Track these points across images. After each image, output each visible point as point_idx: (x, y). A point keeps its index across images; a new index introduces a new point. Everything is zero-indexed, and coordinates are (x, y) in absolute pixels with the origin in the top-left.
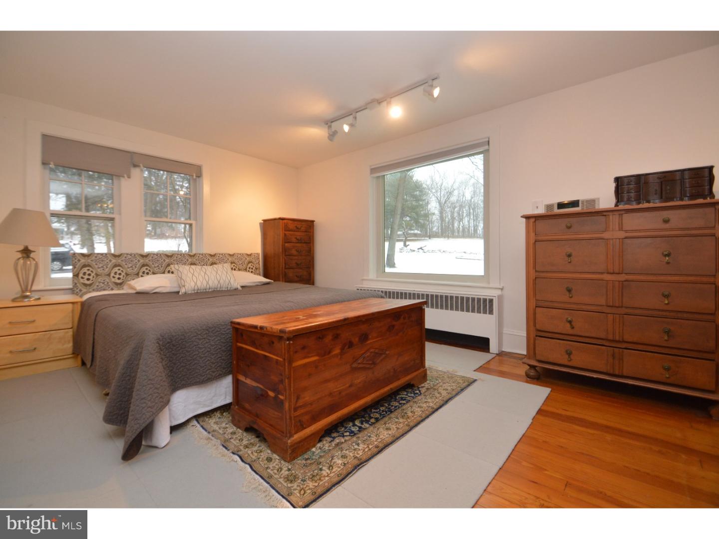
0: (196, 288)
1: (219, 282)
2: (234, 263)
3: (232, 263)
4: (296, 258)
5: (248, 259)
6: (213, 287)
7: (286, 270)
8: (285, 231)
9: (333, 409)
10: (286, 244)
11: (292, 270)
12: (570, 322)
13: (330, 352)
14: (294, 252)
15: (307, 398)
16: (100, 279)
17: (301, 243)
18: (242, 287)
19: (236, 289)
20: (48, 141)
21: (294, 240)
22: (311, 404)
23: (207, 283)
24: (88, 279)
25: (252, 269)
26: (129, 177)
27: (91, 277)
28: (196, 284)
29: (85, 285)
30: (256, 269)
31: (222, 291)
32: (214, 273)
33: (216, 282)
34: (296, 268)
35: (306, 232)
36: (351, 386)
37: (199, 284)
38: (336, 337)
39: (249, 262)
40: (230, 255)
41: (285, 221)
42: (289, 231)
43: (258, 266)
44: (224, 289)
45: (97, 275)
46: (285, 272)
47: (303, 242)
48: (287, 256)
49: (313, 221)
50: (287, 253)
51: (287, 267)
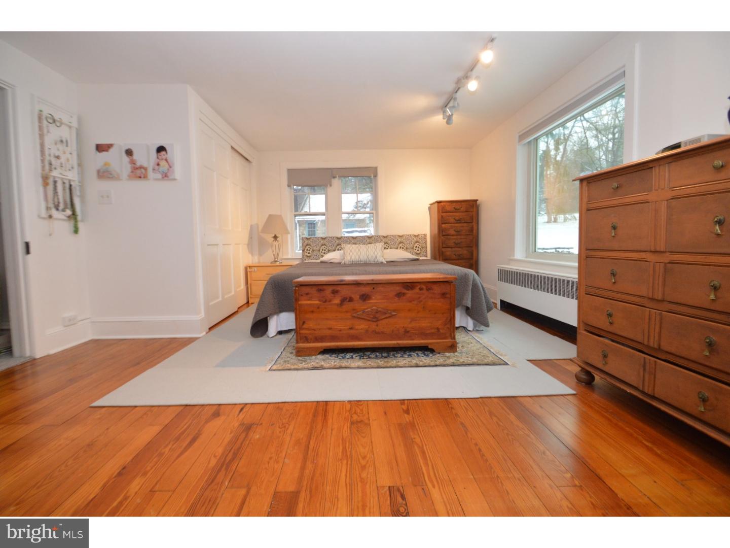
0: (351, 260)
1: (368, 257)
2: (387, 243)
3: (385, 243)
4: (455, 237)
5: (415, 239)
6: (355, 260)
7: (444, 250)
8: (442, 213)
9: (333, 338)
10: (443, 225)
11: (450, 249)
12: (610, 315)
13: (330, 301)
14: (452, 232)
15: (311, 325)
16: (315, 253)
17: (460, 223)
18: (387, 262)
19: (382, 263)
20: (291, 172)
21: (452, 220)
22: (314, 330)
23: (359, 257)
24: (309, 253)
25: (419, 247)
26: (331, 186)
27: (310, 252)
28: (351, 257)
29: (307, 256)
30: (422, 247)
31: (371, 263)
32: (365, 250)
33: (366, 257)
34: (454, 247)
35: (466, 212)
36: (351, 329)
37: (353, 258)
38: (335, 292)
39: (416, 242)
40: (400, 236)
41: (442, 204)
42: (446, 212)
43: (424, 245)
44: (372, 262)
45: (313, 251)
46: (442, 251)
47: (463, 221)
48: (444, 236)
49: (476, 201)
50: (444, 234)
51: (444, 246)
